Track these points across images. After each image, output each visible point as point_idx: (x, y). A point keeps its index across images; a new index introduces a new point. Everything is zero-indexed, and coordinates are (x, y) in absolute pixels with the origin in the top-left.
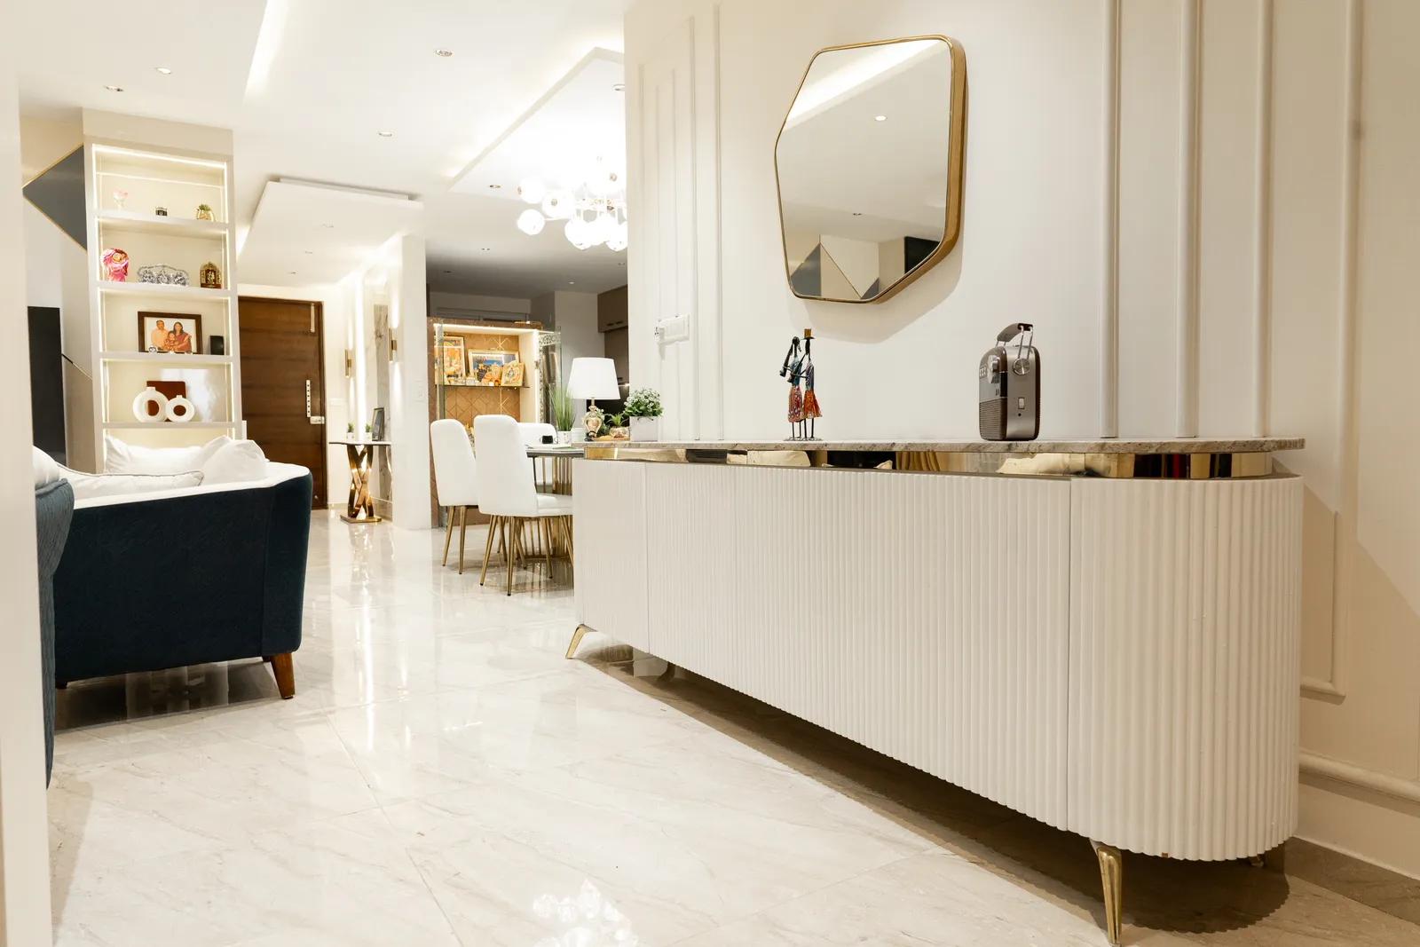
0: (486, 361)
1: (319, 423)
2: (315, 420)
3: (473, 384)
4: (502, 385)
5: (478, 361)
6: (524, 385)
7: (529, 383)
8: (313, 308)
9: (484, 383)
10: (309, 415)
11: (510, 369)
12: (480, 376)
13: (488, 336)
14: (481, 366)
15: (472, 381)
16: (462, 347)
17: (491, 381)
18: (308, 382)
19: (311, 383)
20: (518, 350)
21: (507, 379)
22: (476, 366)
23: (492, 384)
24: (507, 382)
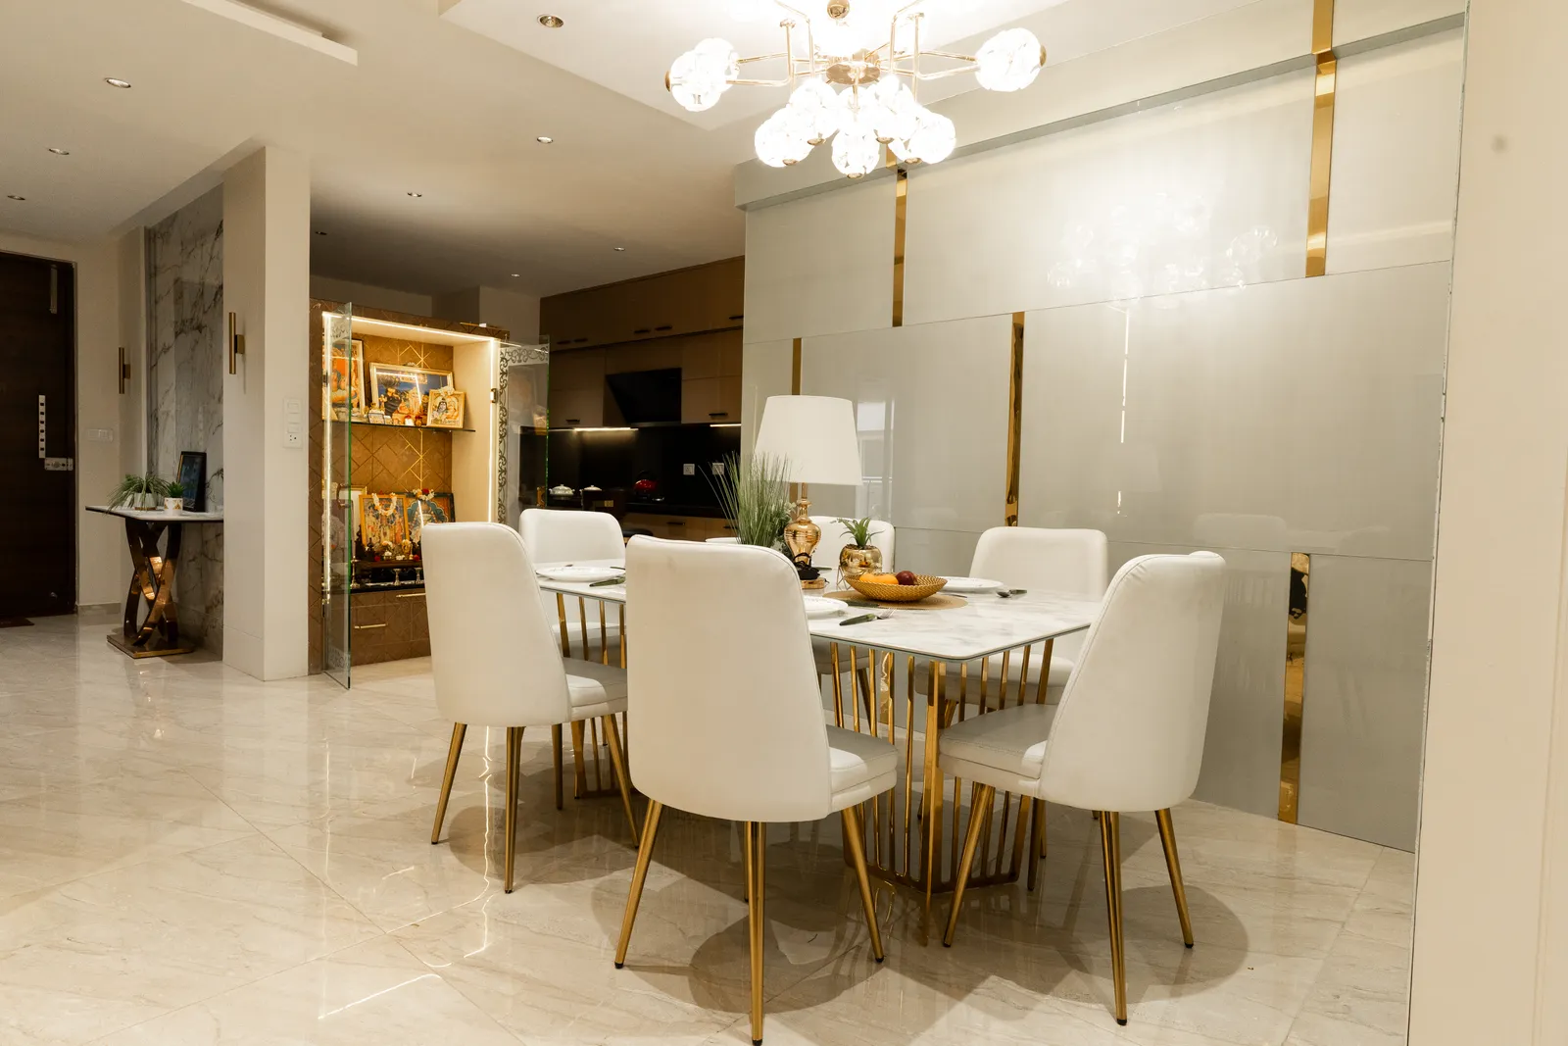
0: (399, 384)
1: (65, 469)
2: (52, 464)
3: (380, 421)
4: (429, 424)
5: (385, 384)
6: (467, 428)
7: (475, 424)
8: (54, 273)
9: (396, 418)
10: (42, 454)
11: (440, 399)
12: (391, 407)
13: (403, 343)
14: (391, 391)
15: (378, 416)
16: (360, 360)
17: (408, 417)
18: (42, 399)
19: (47, 399)
20: (450, 369)
21: (437, 415)
22: (383, 391)
23: (409, 422)
24: (436, 421)
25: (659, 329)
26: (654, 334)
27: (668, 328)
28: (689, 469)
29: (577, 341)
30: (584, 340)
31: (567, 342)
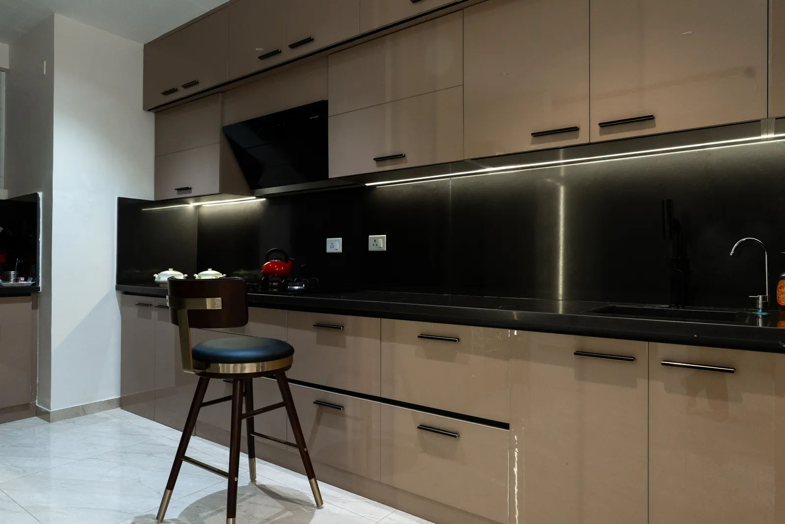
25: (293, 46)
26: (289, 55)
27: (309, 40)
28: (335, 245)
29: (186, 86)
30: (195, 83)
31: (174, 91)
